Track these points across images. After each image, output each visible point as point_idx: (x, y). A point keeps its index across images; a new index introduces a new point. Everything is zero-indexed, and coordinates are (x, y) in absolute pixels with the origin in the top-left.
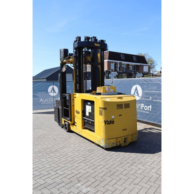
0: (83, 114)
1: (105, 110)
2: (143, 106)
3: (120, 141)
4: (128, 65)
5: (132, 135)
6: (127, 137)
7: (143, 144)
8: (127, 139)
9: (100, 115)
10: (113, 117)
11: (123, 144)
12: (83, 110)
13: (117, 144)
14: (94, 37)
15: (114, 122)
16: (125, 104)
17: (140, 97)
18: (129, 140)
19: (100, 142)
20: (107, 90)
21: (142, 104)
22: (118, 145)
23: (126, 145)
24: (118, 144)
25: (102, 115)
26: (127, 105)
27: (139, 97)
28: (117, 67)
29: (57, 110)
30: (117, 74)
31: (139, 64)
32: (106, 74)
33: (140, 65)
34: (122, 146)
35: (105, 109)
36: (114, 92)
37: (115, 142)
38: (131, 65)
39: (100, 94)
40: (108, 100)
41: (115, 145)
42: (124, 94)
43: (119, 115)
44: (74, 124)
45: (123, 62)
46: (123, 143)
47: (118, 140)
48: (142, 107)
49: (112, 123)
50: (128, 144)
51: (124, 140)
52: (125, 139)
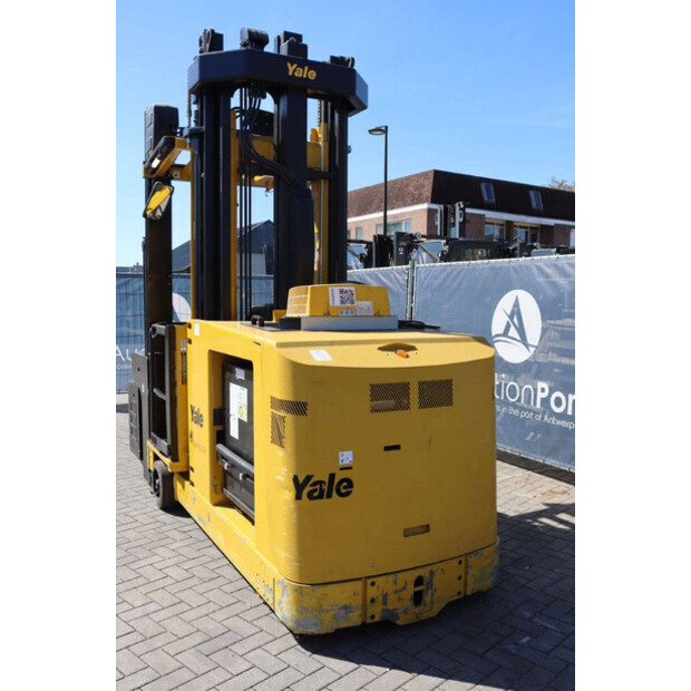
0: (220, 428)
1: (301, 417)
2: (545, 395)
3: (385, 597)
4: (509, 224)
5: (463, 559)
6: (432, 573)
7: (528, 614)
8: (430, 584)
9: (273, 441)
10: (346, 457)
11: (406, 612)
12: (219, 405)
13: (370, 611)
14: (287, 35)
15: (350, 484)
16: (421, 384)
17: (532, 350)
18: (445, 589)
19: (273, 591)
20: (337, 303)
21: (541, 385)
22: (377, 619)
23: (426, 615)
24: (376, 612)
25: (282, 446)
26: (437, 389)
27: (527, 346)
28: (454, 224)
29: (136, 401)
30: (446, 249)
31: (551, 222)
32: (398, 246)
33: (557, 225)
34: (399, 622)
35: (297, 408)
36: (377, 315)
37: (358, 601)
38: (521, 227)
39: (294, 324)
40: (320, 357)
41: (354, 619)
42: (435, 329)
43: (387, 449)
44: (185, 475)
45: (489, 214)
46: (408, 603)
47: (372, 592)
48: (540, 395)
49: (341, 495)
50: (436, 611)
51: (411, 590)
52: (419, 581)
